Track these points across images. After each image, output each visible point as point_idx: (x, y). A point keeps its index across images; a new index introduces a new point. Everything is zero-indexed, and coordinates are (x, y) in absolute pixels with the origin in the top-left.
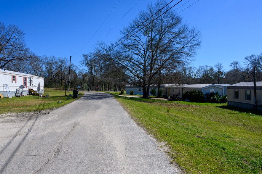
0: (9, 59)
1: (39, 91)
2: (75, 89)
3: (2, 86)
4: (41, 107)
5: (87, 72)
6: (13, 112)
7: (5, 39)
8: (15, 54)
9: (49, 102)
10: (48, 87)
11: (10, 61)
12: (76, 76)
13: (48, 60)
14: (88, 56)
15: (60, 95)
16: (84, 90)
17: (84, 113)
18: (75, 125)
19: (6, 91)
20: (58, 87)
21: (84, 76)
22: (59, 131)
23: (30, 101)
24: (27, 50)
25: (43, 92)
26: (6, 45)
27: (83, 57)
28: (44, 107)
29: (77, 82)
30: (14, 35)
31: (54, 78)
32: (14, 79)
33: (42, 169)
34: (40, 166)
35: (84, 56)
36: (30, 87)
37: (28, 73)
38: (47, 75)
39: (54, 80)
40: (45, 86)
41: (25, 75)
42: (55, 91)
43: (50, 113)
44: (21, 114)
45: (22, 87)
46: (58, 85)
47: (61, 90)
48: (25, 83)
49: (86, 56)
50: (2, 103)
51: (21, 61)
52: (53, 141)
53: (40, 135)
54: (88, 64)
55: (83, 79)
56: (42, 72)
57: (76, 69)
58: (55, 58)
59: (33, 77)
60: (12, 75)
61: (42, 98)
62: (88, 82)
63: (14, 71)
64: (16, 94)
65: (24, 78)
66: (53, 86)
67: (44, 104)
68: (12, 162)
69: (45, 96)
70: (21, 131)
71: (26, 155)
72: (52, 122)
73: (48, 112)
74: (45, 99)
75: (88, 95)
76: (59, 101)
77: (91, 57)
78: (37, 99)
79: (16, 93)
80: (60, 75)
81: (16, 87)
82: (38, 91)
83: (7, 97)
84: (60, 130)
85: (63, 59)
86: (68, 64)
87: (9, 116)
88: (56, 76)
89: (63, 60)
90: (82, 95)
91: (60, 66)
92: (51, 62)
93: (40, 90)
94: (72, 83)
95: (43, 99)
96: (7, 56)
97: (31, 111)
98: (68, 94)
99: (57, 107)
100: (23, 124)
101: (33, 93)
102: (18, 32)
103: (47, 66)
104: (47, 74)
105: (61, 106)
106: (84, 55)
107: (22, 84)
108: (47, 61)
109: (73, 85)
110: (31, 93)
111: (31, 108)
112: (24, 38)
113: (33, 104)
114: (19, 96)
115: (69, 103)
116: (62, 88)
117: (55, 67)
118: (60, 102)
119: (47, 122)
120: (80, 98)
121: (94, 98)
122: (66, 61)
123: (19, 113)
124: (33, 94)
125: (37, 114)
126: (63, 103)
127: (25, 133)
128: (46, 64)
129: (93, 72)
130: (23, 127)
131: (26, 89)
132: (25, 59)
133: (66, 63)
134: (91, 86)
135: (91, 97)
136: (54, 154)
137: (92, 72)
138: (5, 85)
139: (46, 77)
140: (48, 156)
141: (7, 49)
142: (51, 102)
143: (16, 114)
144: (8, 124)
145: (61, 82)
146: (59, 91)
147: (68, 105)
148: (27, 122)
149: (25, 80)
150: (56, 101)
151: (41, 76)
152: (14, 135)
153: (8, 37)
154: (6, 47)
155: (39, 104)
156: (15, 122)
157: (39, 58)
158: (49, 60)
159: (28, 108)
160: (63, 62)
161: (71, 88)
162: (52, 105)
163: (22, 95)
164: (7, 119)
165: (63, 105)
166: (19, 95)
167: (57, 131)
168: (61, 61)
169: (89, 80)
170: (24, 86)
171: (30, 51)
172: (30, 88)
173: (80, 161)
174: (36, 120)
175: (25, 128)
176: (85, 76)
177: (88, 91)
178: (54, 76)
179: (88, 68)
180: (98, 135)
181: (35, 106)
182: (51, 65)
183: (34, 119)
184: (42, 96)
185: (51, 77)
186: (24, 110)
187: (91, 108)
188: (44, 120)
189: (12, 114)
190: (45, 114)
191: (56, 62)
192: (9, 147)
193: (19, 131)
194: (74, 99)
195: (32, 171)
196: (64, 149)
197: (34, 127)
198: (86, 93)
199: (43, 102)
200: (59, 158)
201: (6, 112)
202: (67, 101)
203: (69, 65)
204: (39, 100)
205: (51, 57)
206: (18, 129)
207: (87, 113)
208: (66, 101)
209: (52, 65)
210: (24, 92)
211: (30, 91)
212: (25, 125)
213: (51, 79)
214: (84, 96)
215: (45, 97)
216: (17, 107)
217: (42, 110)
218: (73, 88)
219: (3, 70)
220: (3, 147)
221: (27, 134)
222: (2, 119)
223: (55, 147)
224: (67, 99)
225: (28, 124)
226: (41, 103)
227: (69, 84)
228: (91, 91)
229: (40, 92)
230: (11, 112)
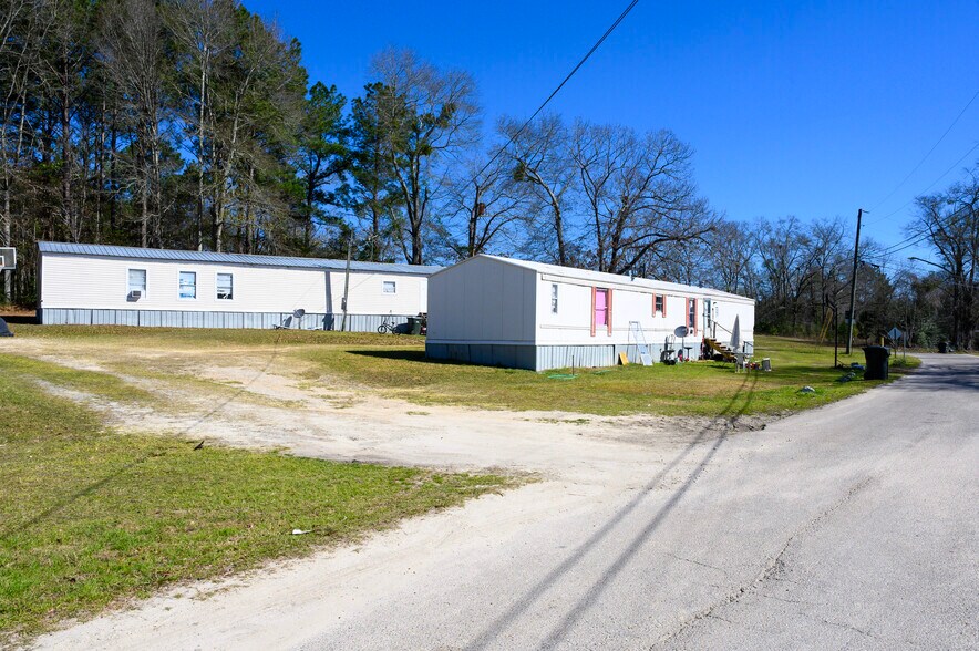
0: (647, 241)
1: (737, 347)
2: (878, 341)
3: (624, 329)
4: (740, 404)
5: (936, 269)
6: (650, 411)
7: (635, 180)
8: (664, 224)
9: (770, 387)
10: (771, 334)
11: (648, 246)
12: (885, 287)
13: (773, 233)
14: (943, 200)
15: (815, 365)
16: (921, 345)
17: (907, 442)
18: (861, 484)
19: (634, 343)
20: (808, 333)
21: (922, 287)
22: (792, 496)
23: (706, 380)
24: (699, 207)
25: (750, 350)
26: (638, 197)
27: (918, 208)
28: (748, 403)
29: (890, 315)
30: (661, 162)
31: (795, 300)
32: (659, 303)
33: (715, 613)
34: (710, 603)
35: (923, 201)
36: (708, 330)
37: (700, 285)
38: (767, 289)
39: (794, 306)
40: (761, 328)
41: (695, 291)
42: (798, 347)
43: (769, 426)
44: (673, 420)
45: (682, 331)
46: (808, 327)
47: (819, 344)
48: (692, 318)
49: (931, 205)
50: (624, 381)
51: (682, 244)
52: (766, 530)
53: (724, 498)
54: (940, 238)
55: (919, 302)
56: (750, 278)
57: (885, 261)
58: (799, 224)
59: (720, 298)
60: (652, 291)
61: (744, 370)
62: (940, 312)
63: (664, 278)
64: (663, 354)
65: (689, 300)
66: (790, 327)
67: (751, 393)
68: (630, 567)
69: (755, 367)
70: (667, 475)
71: (672, 556)
72: (772, 461)
73: (760, 424)
74: (756, 376)
75: (939, 367)
76: (807, 388)
77: (957, 204)
78: (730, 376)
79: (663, 350)
80: (817, 286)
81: (665, 330)
82: (732, 348)
83: (638, 362)
84: (796, 495)
85: (830, 224)
86: (848, 243)
87: (640, 423)
88: (800, 290)
89: (831, 230)
90: (904, 368)
91: (819, 251)
92: (784, 240)
93: (741, 344)
94: (864, 317)
95: (748, 375)
96: (642, 233)
97: (704, 414)
98: (846, 361)
99: (796, 409)
100: (675, 455)
101: (716, 352)
102: (675, 150)
103: (768, 256)
104: (767, 287)
105: (811, 407)
106: (924, 198)
107: (683, 321)
108: (767, 237)
109: (870, 326)
110: (712, 353)
111: (706, 405)
112: (691, 168)
113: (714, 389)
114: (673, 362)
115: (847, 396)
116: (824, 339)
117: (797, 257)
118: (809, 390)
119: (752, 456)
120: (897, 378)
121: (967, 385)
122: (840, 232)
123: (666, 418)
124: (718, 358)
125: (724, 428)
126: (820, 393)
127: (679, 485)
128: (763, 248)
129: (967, 268)
130: (673, 464)
131: (694, 340)
132: (693, 236)
133: (843, 239)
134: (955, 331)
135: (949, 377)
136: (762, 576)
137: (960, 269)
138: (634, 325)
139: (764, 297)
140: (743, 575)
141: (642, 211)
142: (778, 387)
143: (659, 419)
144: (633, 446)
145: (819, 313)
146: (811, 349)
147: (842, 405)
148: (688, 449)
149: (693, 309)
150: (797, 387)
151: (748, 293)
152: (645, 484)
153: (645, 171)
154: (640, 205)
155: (733, 393)
156: (652, 444)
157: (739, 228)
158: (777, 233)
159: (695, 404)
160: (828, 236)
161: (860, 336)
162: (778, 400)
163: (681, 360)
164: (632, 431)
165: (820, 404)
166: (673, 356)
167: (784, 495)
168: (822, 232)
169: (947, 304)
170: (690, 329)
171: (708, 210)
172: (708, 335)
173: (859, 624)
174: (718, 445)
175: (679, 467)
176: (928, 289)
177: (942, 350)
178: (795, 293)
179: (942, 252)
180: (962, 540)
181: (719, 397)
182: (781, 249)
183: (714, 442)
184: (747, 366)
185: (781, 296)
186: (685, 407)
187: (945, 426)
188: (743, 450)
189: (648, 417)
190: (752, 429)
191: (803, 237)
192: (627, 519)
193: (660, 476)
194: (868, 383)
195: (684, 611)
196: (802, 567)
197: (707, 468)
198: (929, 359)
199: (749, 385)
200: (781, 592)
201: (632, 409)
202: (838, 389)
203: (852, 246)
204: (736, 377)
205: (784, 222)
206: (660, 468)
207: (919, 445)
208: (833, 389)
209: (786, 252)
210: (688, 348)
211: (708, 346)
212: (681, 458)
213: (783, 303)
214: (916, 370)
215: (757, 370)
216: (664, 397)
217: (740, 412)
218: (871, 339)
219: (629, 278)
220: (613, 514)
221: (684, 489)
222: (618, 430)
223: (772, 549)
224: (841, 381)
225: (690, 457)
226: (740, 390)
227: (853, 322)
228: (958, 350)
229: (740, 350)
230: (645, 410)
